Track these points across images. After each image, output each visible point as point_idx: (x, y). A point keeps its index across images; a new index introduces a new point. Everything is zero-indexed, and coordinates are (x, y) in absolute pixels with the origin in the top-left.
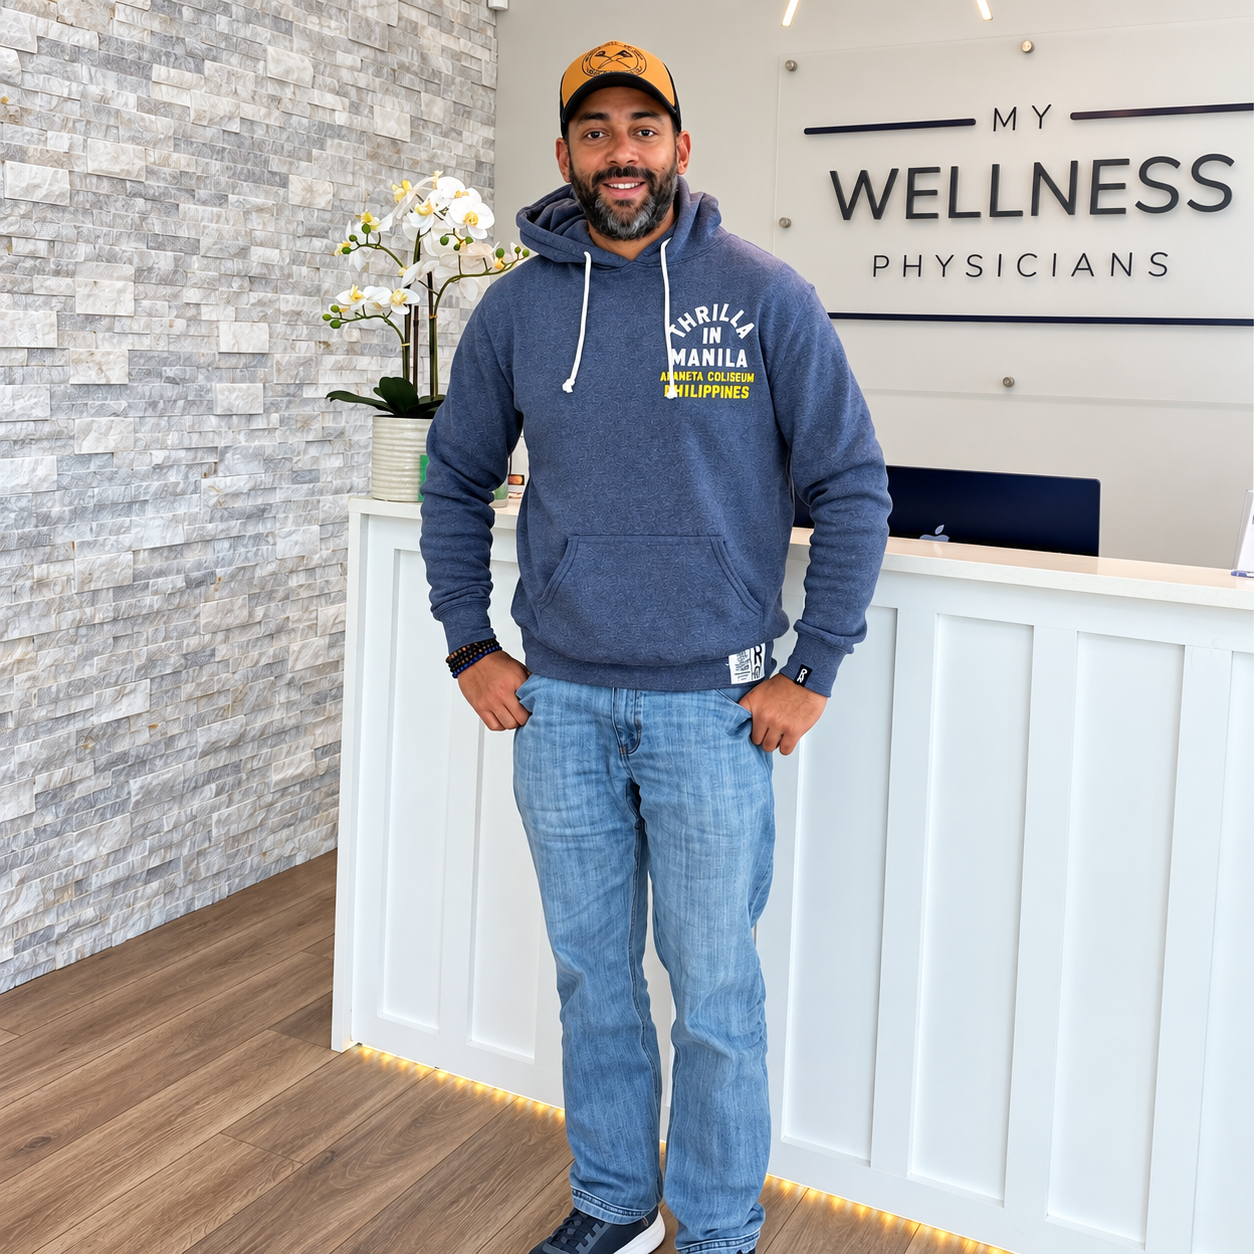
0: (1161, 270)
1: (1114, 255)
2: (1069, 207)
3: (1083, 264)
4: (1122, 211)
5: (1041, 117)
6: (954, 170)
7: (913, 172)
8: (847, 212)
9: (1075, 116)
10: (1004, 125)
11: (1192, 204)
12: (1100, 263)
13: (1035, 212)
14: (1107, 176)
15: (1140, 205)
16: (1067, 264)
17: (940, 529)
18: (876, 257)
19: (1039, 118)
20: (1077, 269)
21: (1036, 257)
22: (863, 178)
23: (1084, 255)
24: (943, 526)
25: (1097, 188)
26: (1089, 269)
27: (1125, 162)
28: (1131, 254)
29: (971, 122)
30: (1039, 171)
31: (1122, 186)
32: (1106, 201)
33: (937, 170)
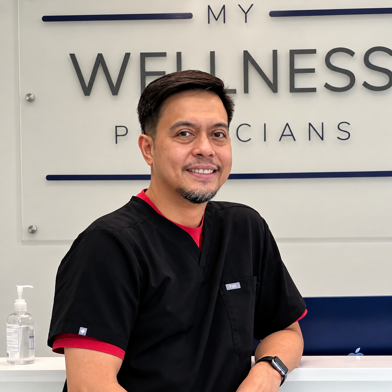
0: (346, 135)
1: (310, 124)
2: (273, 87)
3: (287, 132)
4: (313, 90)
5: (246, 13)
6: (179, 55)
7: (144, 56)
8: (87, 90)
9: (273, 14)
10: (217, 20)
11: (366, 85)
12: (300, 131)
13: (246, 90)
14: (301, 63)
15: (327, 86)
16: (275, 132)
17: (358, 350)
18: (116, 127)
19: (244, 14)
20: (282, 135)
21: (250, 126)
22: (100, 60)
23: (287, 124)
24: (359, 348)
25: (293, 72)
26: (292, 135)
27: (314, 51)
28: (323, 123)
29: (189, 16)
30: (247, 57)
31: (312, 71)
32: (301, 82)
33: (164, 55)
